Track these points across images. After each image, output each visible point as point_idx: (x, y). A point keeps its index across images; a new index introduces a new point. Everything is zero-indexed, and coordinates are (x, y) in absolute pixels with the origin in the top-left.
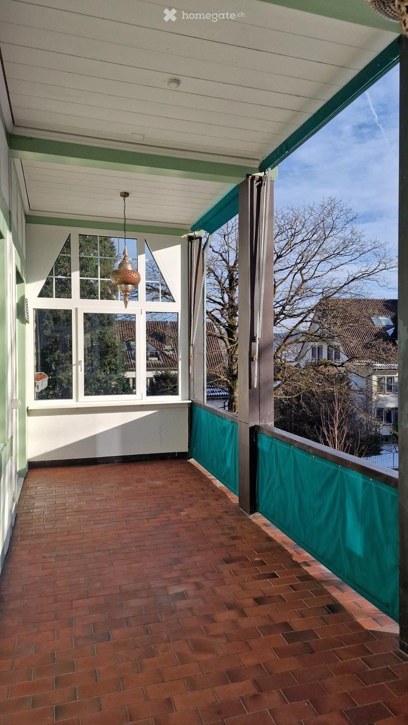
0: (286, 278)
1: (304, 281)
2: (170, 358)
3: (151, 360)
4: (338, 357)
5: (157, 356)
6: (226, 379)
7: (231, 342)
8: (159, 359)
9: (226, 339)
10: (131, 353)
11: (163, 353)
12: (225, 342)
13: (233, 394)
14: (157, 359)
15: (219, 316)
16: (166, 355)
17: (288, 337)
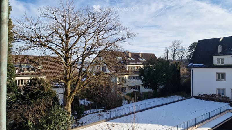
0: (90, 39)
1: (98, 40)
2: (40, 71)
3: (31, 72)
4: (106, 70)
5: (34, 70)
6: (64, 81)
7: (66, 65)
8: (35, 72)
9: (64, 63)
10: (21, 69)
11: (37, 69)
12: (63, 64)
13: (67, 88)
14: (34, 71)
15: (61, 53)
16: (38, 70)
17: (92, 63)
